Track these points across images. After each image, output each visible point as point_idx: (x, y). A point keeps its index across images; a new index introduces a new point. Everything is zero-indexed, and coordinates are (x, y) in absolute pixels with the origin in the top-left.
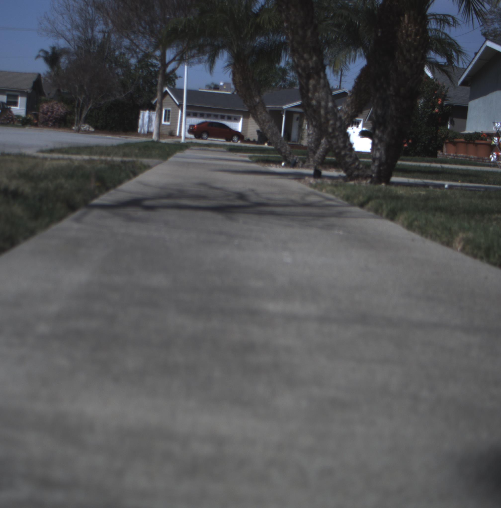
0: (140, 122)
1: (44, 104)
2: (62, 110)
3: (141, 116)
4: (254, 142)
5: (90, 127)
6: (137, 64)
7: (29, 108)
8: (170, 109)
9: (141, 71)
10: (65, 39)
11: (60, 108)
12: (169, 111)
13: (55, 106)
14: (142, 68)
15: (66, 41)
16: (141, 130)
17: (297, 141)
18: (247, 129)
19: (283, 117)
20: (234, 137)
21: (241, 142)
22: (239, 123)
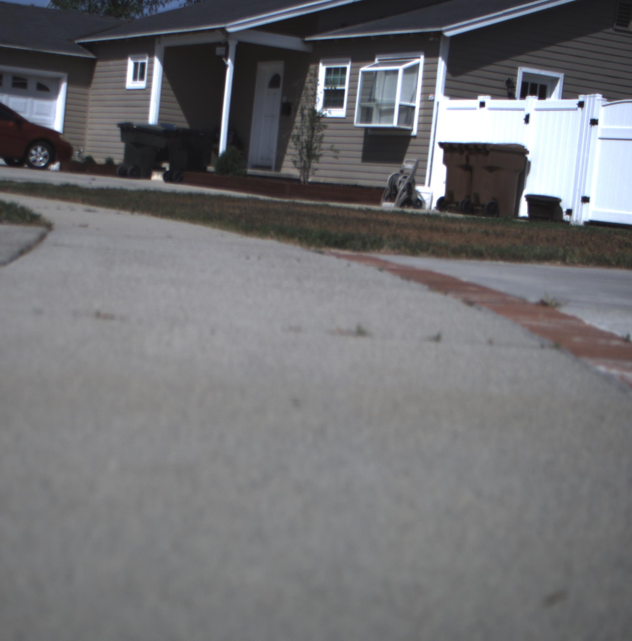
4: (109, 168)
17: (273, 164)
18: (84, 123)
19: (225, 67)
20: (36, 150)
21: (62, 169)
22: (54, 102)
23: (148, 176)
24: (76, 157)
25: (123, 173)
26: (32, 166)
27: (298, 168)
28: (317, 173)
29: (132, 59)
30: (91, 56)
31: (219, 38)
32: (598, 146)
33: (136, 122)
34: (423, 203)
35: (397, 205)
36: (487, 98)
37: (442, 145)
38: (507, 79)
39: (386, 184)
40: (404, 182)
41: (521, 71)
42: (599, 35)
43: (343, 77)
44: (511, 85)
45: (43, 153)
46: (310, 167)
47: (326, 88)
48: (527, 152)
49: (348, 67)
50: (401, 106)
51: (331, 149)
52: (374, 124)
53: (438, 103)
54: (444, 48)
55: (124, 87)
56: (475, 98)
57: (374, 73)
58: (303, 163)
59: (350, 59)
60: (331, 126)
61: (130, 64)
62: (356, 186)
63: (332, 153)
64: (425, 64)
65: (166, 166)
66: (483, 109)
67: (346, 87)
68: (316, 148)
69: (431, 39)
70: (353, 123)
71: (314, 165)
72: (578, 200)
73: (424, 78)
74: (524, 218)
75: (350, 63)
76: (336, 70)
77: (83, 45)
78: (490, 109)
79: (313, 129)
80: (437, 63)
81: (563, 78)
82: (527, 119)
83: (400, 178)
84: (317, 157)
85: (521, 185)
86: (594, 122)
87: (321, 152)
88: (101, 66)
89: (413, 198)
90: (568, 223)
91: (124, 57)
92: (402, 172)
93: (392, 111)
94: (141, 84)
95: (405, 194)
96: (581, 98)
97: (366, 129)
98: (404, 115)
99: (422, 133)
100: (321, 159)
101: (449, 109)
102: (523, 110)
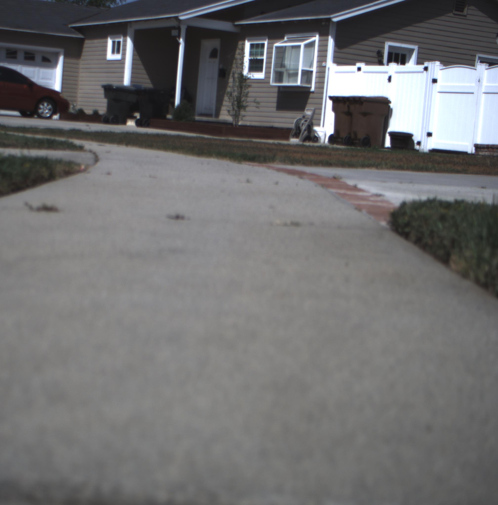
4: (95, 117)
17: (214, 112)
18: (76, 85)
19: (178, 44)
20: (43, 105)
21: (61, 118)
22: (54, 70)
23: (124, 123)
24: (71, 110)
25: (106, 120)
26: (40, 117)
27: (231, 115)
28: (244, 118)
29: (111, 38)
30: (80, 36)
31: (174, 24)
32: (437, 98)
33: (115, 84)
34: (319, 139)
35: (300, 141)
36: (363, 64)
37: (331, 98)
38: (377, 51)
39: (293, 126)
40: (305, 124)
41: (387, 45)
42: (443, 18)
43: (262, 50)
44: (380, 54)
45: (48, 107)
46: (239, 114)
47: (250, 58)
48: (389, 102)
49: (266, 43)
50: (303, 71)
51: (255, 102)
52: (285, 84)
53: (329, 68)
54: (332, 29)
55: (105, 59)
56: (354, 64)
57: (284, 47)
58: (234, 112)
59: (267, 37)
60: (254, 85)
61: (110, 42)
62: (272, 128)
63: (255, 104)
64: (320, 41)
65: (138, 115)
66: (360, 72)
67: (265, 57)
68: (243, 101)
69: (323, 23)
70: (269, 83)
71: (242, 113)
72: (425, 134)
73: (319, 51)
74: (388, 148)
75: (267, 40)
76: (258, 45)
77: (74, 28)
78: (365, 72)
79: (241, 88)
80: (327, 40)
81: (417, 49)
82: (390, 79)
83: (303, 122)
84: (244, 107)
85: (386, 125)
86: (435, 81)
87: (247, 104)
88: (88, 44)
89: (312, 135)
90: (418, 151)
91: (106, 37)
92: (304, 117)
93: (297, 74)
94: (118, 57)
95: (306, 132)
96: (426, 64)
97: (279, 87)
98: (305, 77)
99: (317, 89)
100: (247, 109)
101: (337, 72)
102: (387, 73)
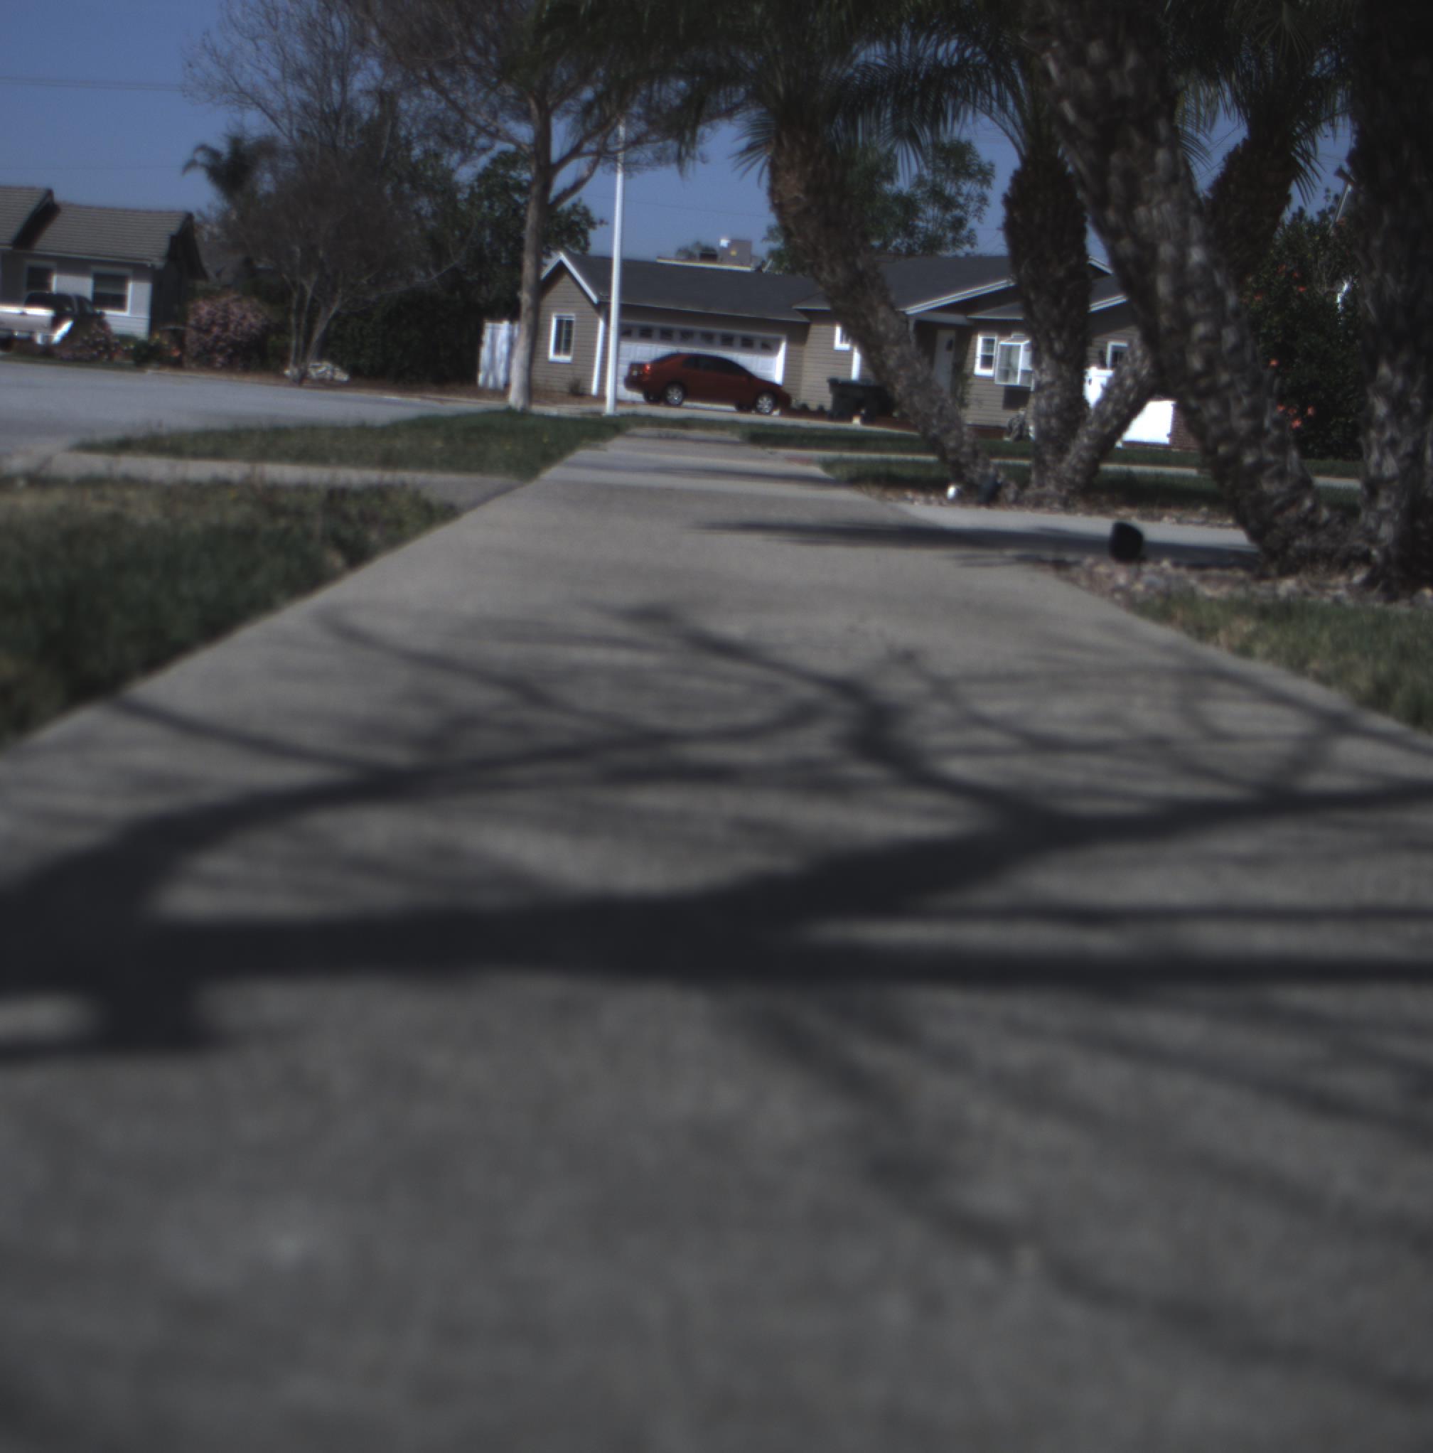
0: (485, 353)
1: (201, 303)
2: (253, 320)
3: (487, 338)
4: (820, 413)
5: (337, 369)
6: (476, 184)
7: (159, 313)
8: (571, 315)
9: (486, 203)
10: (264, 110)
11: (249, 315)
12: (570, 323)
13: (234, 309)
14: (489, 195)
15: (265, 117)
16: (486, 379)
18: (802, 376)
21: (782, 414)
22: (775, 358)
23: (850, 419)
24: (794, 404)
25: (831, 416)
26: (759, 412)
29: (839, 326)
30: (804, 319)
33: (842, 377)
38: (1099, 351)
39: (1006, 425)
40: (1017, 423)
41: (1111, 345)
43: (993, 346)
44: (1102, 354)
45: (768, 402)
47: (982, 354)
49: (996, 339)
50: (1022, 370)
51: (977, 400)
52: (1011, 383)
55: (833, 348)
57: (1009, 346)
59: (996, 334)
60: (982, 382)
61: (838, 329)
65: (863, 412)
67: (994, 354)
70: (994, 381)
71: (964, 411)
75: (998, 336)
76: (989, 341)
77: (799, 310)
84: (966, 405)
88: (816, 330)
91: (833, 324)
93: (1015, 373)
94: (846, 346)
97: (1004, 386)
98: (1026, 377)
100: (971, 407)
